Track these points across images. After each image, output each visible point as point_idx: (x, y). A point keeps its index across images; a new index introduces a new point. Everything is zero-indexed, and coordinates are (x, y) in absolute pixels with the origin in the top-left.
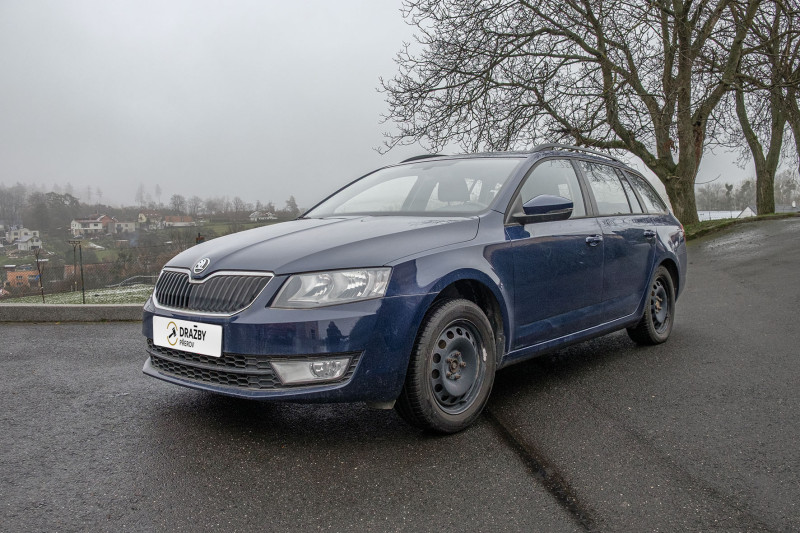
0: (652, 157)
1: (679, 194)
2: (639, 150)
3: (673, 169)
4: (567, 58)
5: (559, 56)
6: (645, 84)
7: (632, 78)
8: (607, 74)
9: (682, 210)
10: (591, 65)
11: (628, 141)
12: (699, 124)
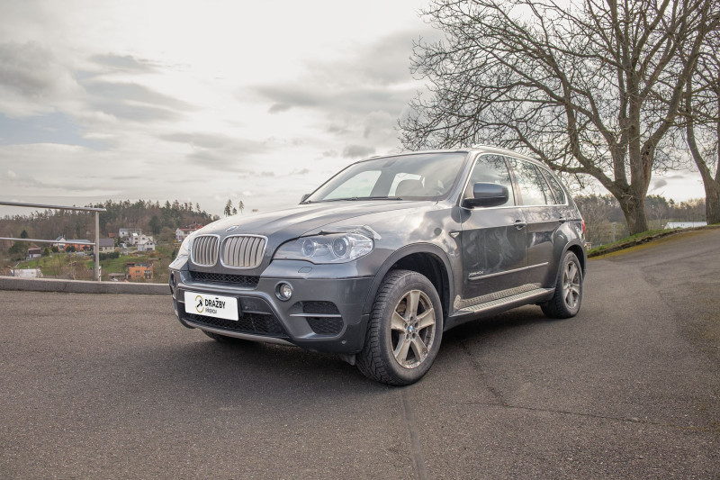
0: (609, 180)
1: (631, 209)
2: (598, 174)
3: (627, 189)
4: (544, 102)
5: (538, 101)
6: (605, 123)
7: (595, 118)
8: (571, 115)
9: (634, 222)
10: (558, 109)
11: (588, 167)
12: (648, 154)
